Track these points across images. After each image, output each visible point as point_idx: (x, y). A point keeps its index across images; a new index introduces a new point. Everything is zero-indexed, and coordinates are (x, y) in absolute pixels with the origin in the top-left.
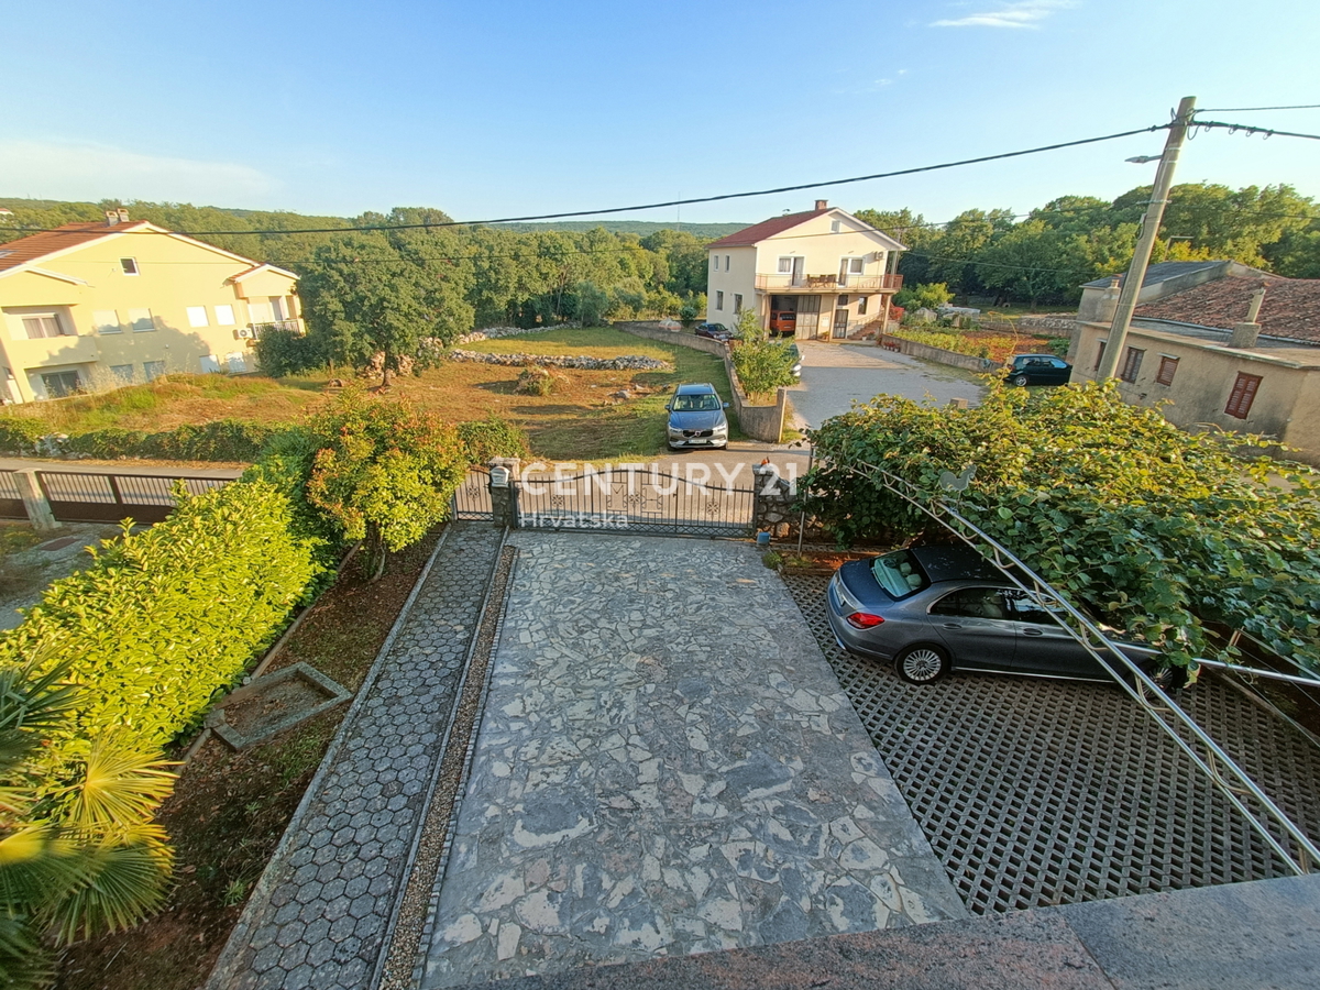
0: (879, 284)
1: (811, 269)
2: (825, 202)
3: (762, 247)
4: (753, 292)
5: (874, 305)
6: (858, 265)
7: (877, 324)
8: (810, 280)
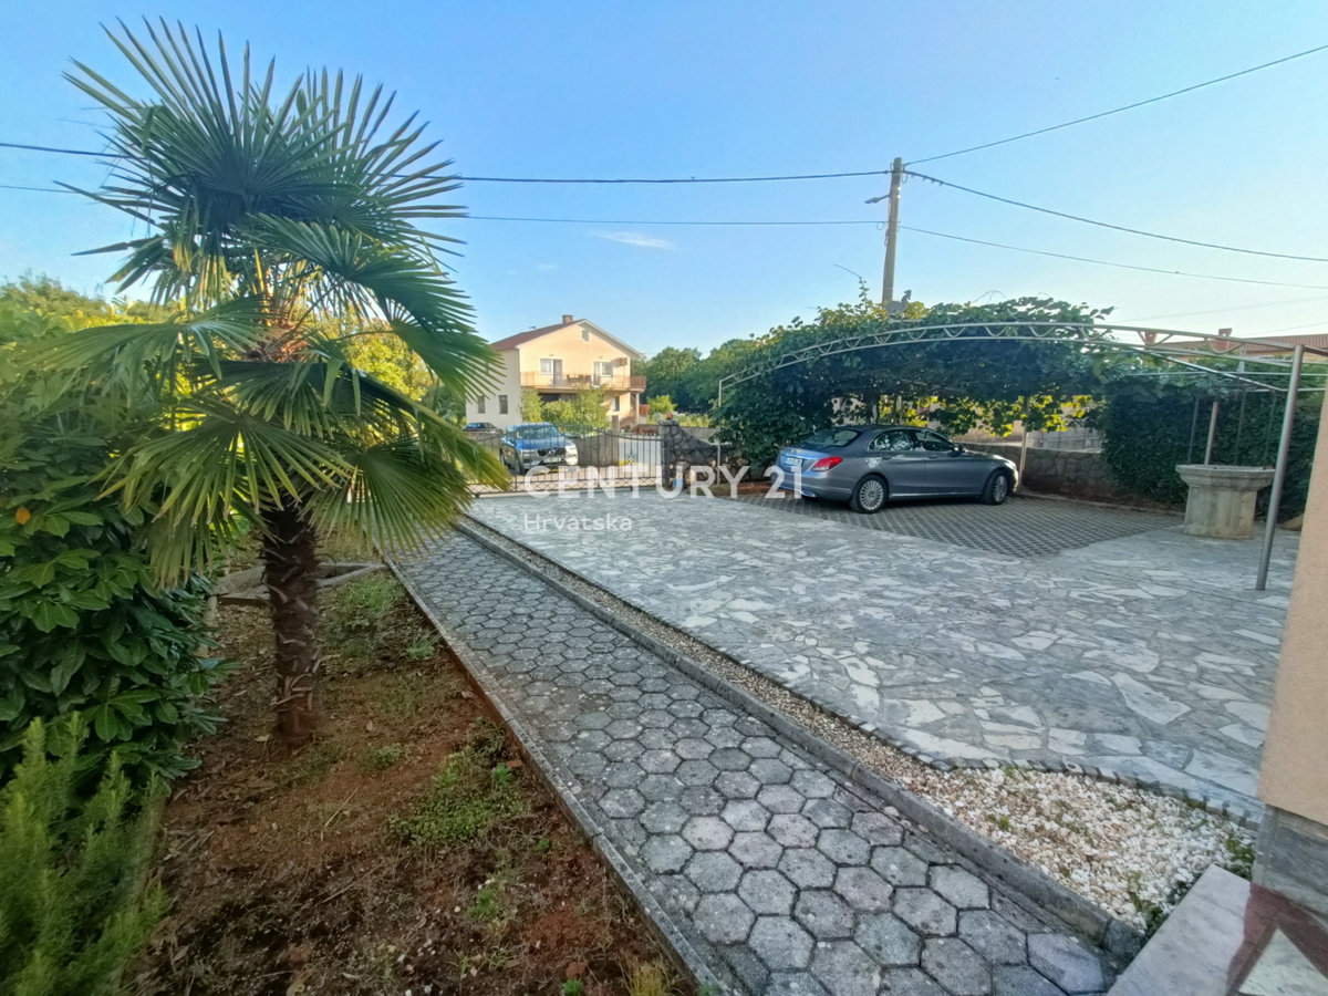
0: (627, 385)
1: (568, 370)
2: (571, 317)
3: (524, 349)
4: (520, 390)
5: (625, 401)
6: (608, 368)
7: (630, 419)
8: (570, 380)
